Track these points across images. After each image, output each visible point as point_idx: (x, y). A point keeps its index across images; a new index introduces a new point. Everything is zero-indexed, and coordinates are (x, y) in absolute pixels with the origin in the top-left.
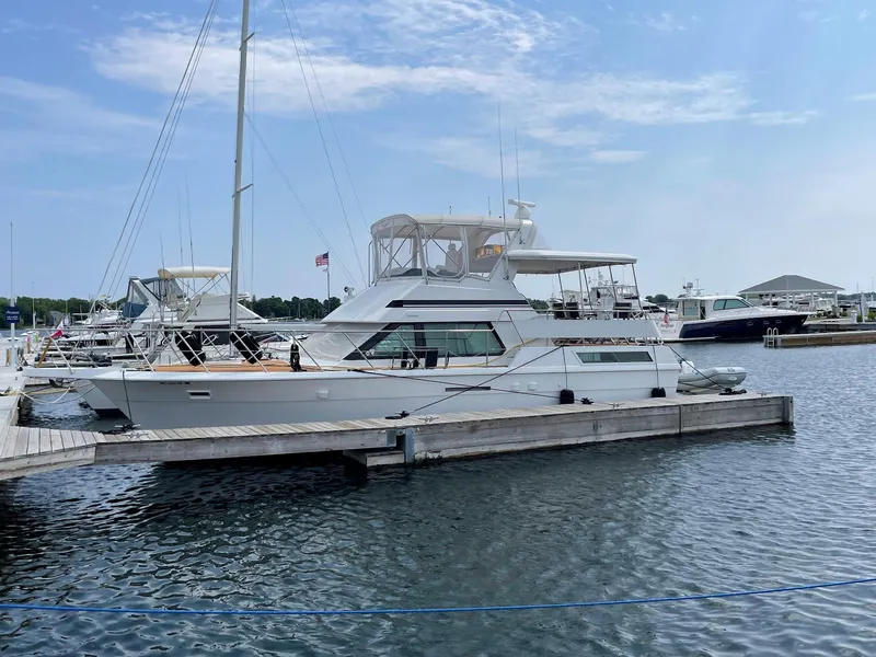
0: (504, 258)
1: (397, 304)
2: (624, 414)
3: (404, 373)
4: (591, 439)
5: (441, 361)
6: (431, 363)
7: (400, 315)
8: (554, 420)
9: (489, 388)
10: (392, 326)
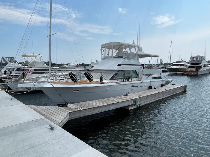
0: (137, 54)
1: (119, 65)
2: (167, 91)
3: (124, 83)
4: (163, 98)
5: (130, 80)
6: (128, 80)
7: (120, 68)
8: (158, 94)
9: (138, 86)
10: (118, 71)
